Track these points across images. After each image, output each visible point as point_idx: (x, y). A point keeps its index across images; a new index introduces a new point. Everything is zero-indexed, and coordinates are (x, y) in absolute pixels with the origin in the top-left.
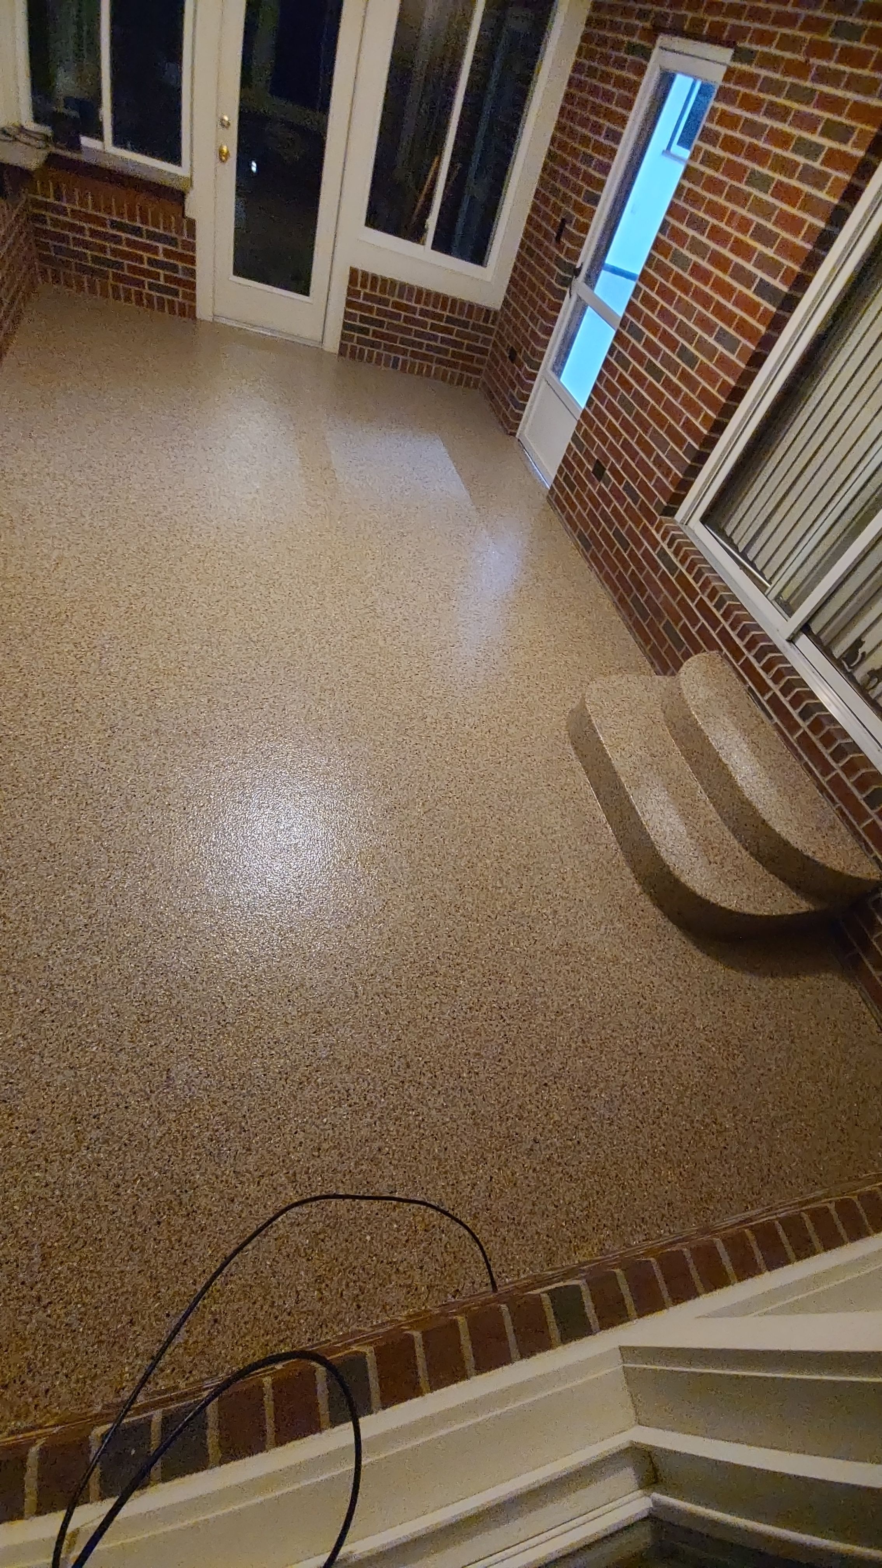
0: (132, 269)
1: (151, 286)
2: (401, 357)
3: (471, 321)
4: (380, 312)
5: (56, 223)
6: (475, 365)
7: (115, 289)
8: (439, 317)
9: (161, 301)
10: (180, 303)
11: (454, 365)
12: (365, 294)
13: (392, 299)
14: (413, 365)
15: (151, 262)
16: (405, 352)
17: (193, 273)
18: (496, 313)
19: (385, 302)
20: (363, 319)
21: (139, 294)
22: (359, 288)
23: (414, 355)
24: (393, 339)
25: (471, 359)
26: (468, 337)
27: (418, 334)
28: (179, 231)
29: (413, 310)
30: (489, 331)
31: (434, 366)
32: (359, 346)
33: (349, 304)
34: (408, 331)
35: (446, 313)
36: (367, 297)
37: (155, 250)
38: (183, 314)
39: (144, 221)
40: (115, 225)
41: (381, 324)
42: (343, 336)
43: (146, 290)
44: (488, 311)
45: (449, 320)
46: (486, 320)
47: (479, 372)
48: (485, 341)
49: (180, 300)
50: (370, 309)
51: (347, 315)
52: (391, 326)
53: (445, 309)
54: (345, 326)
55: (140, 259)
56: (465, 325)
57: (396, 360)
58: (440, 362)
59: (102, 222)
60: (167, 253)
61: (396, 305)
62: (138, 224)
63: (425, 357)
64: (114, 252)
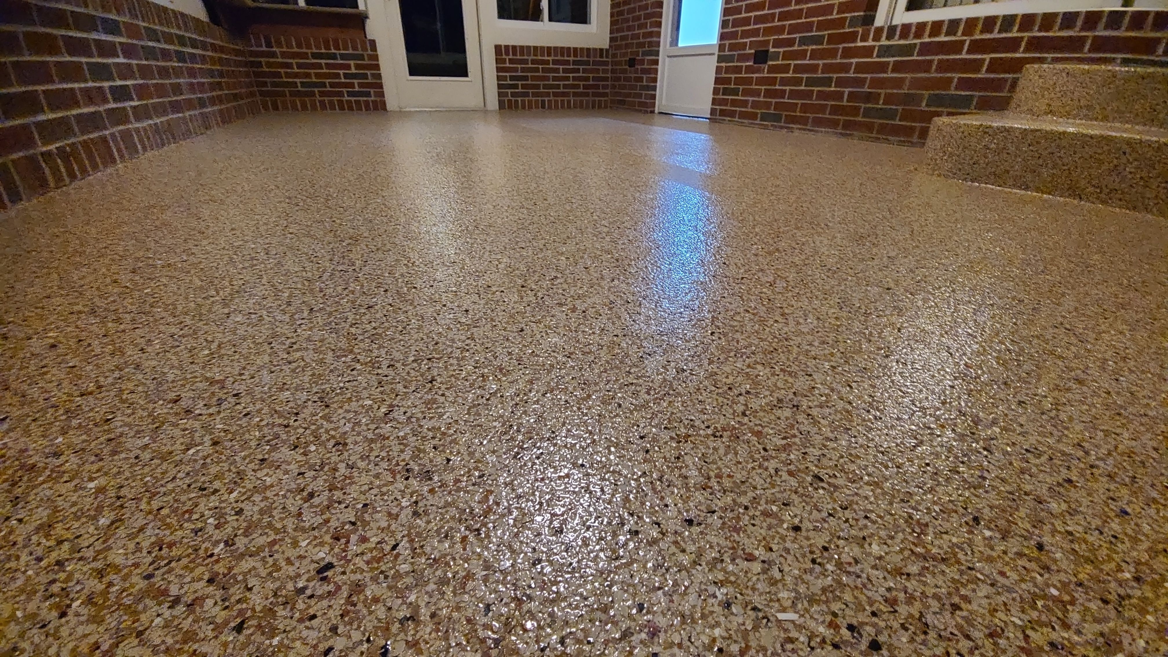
0: (332, 85)
1: (350, 94)
2: (546, 99)
3: (591, 60)
4: (523, 70)
5: (269, 65)
6: (601, 91)
7: (322, 103)
8: (567, 62)
9: (358, 102)
10: (372, 101)
11: (587, 95)
12: (510, 59)
13: (530, 58)
14: (556, 102)
15: (346, 76)
16: (548, 95)
17: (379, 77)
18: (607, 50)
19: (525, 62)
20: (512, 78)
21: (340, 102)
22: (504, 57)
23: (555, 95)
24: (537, 87)
25: (597, 87)
26: (591, 71)
27: (555, 79)
28: (365, 49)
29: (547, 62)
30: (606, 63)
31: (572, 99)
32: (513, 99)
33: (498, 70)
34: (547, 78)
35: (571, 59)
36: (511, 61)
37: (348, 67)
38: (376, 108)
39: (337, 48)
40: (315, 56)
41: (526, 78)
42: (500, 94)
43: (346, 98)
44: (601, 50)
45: (575, 63)
46: (601, 56)
47: (605, 95)
48: (605, 71)
49: (373, 98)
50: (516, 70)
51: (499, 78)
52: (534, 78)
53: (570, 56)
54: (500, 86)
55: (338, 76)
56: (587, 63)
57: (543, 102)
58: (575, 94)
59: (305, 56)
60: (357, 67)
61: (533, 62)
62: (333, 51)
63: (564, 94)
64: (317, 75)
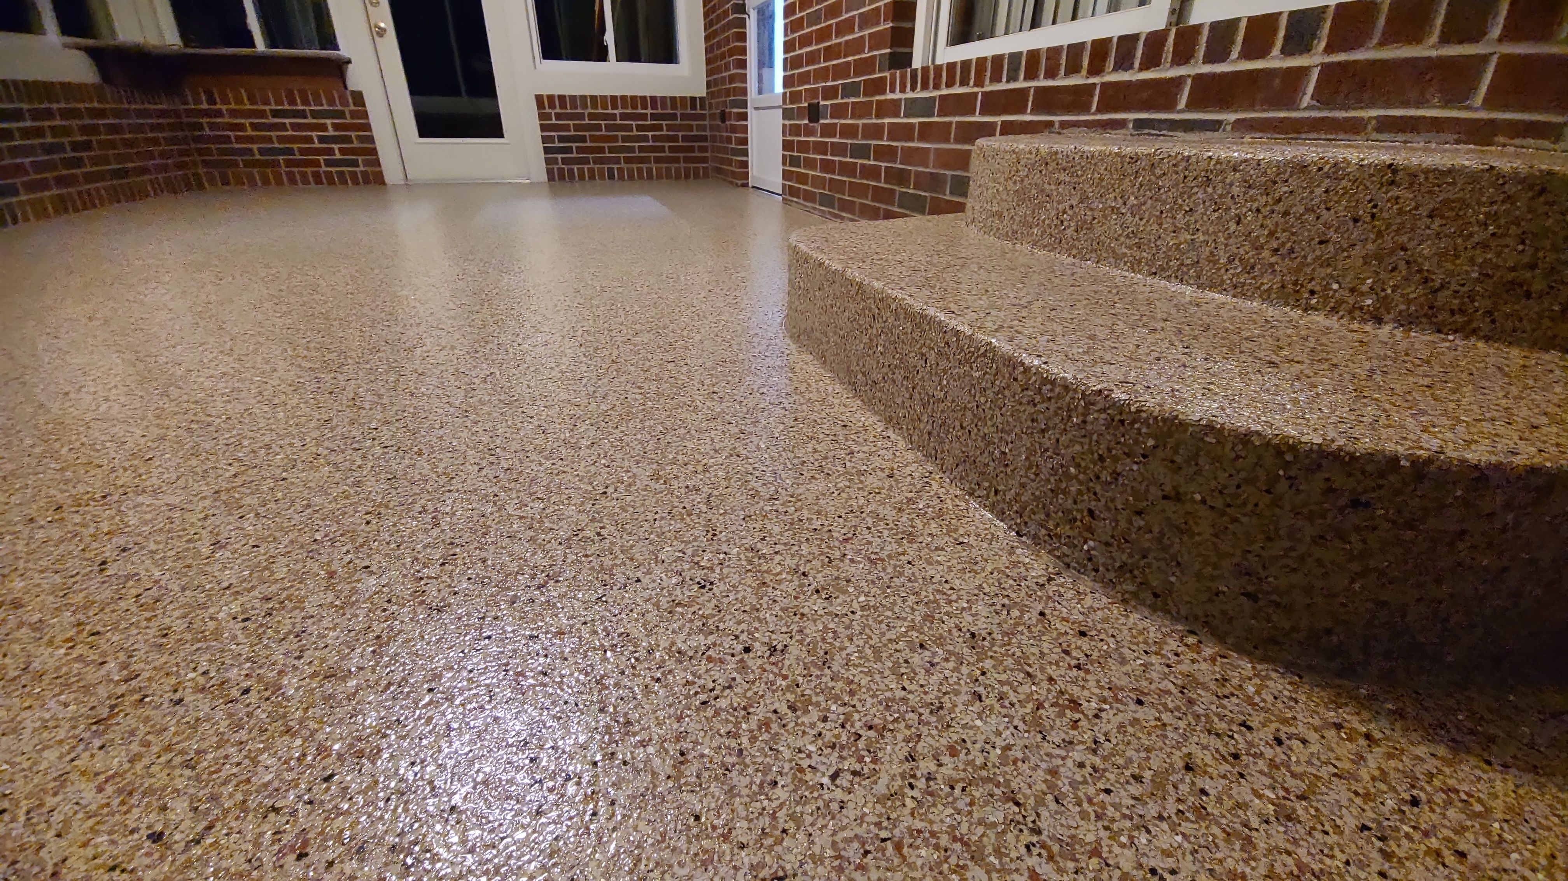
0: (302, 151)
1: (328, 163)
2: (615, 167)
3: (678, 112)
4: (577, 128)
5: (212, 126)
6: (697, 154)
7: (289, 175)
8: (643, 117)
9: (341, 174)
10: (362, 172)
11: (677, 160)
12: (556, 114)
13: (586, 112)
14: (630, 171)
15: (322, 139)
16: (617, 161)
17: (370, 139)
18: (703, 99)
19: (580, 117)
20: (561, 139)
21: (317, 174)
22: (547, 110)
23: (628, 160)
24: (601, 150)
25: (691, 149)
26: (680, 128)
27: (625, 139)
28: (345, 103)
29: (613, 117)
30: (702, 117)
31: (654, 166)
32: (566, 167)
33: (543, 128)
34: (614, 139)
35: (649, 112)
36: (558, 116)
37: (324, 128)
38: (367, 181)
39: (306, 102)
40: (276, 114)
41: (583, 139)
42: (547, 161)
43: (323, 168)
44: (693, 99)
45: (654, 117)
46: (694, 107)
47: (704, 160)
48: (699, 128)
49: (362, 168)
50: (566, 128)
51: (545, 139)
52: (594, 139)
53: (646, 108)
54: (547, 150)
55: (310, 140)
56: (673, 117)
57: (611, 170)
58: (658, 160)
59: (262, 114)
60: (336, 127)
61: (592, 116)
62: (300, 107)
63: (641, 160)
64: (281, 139)
